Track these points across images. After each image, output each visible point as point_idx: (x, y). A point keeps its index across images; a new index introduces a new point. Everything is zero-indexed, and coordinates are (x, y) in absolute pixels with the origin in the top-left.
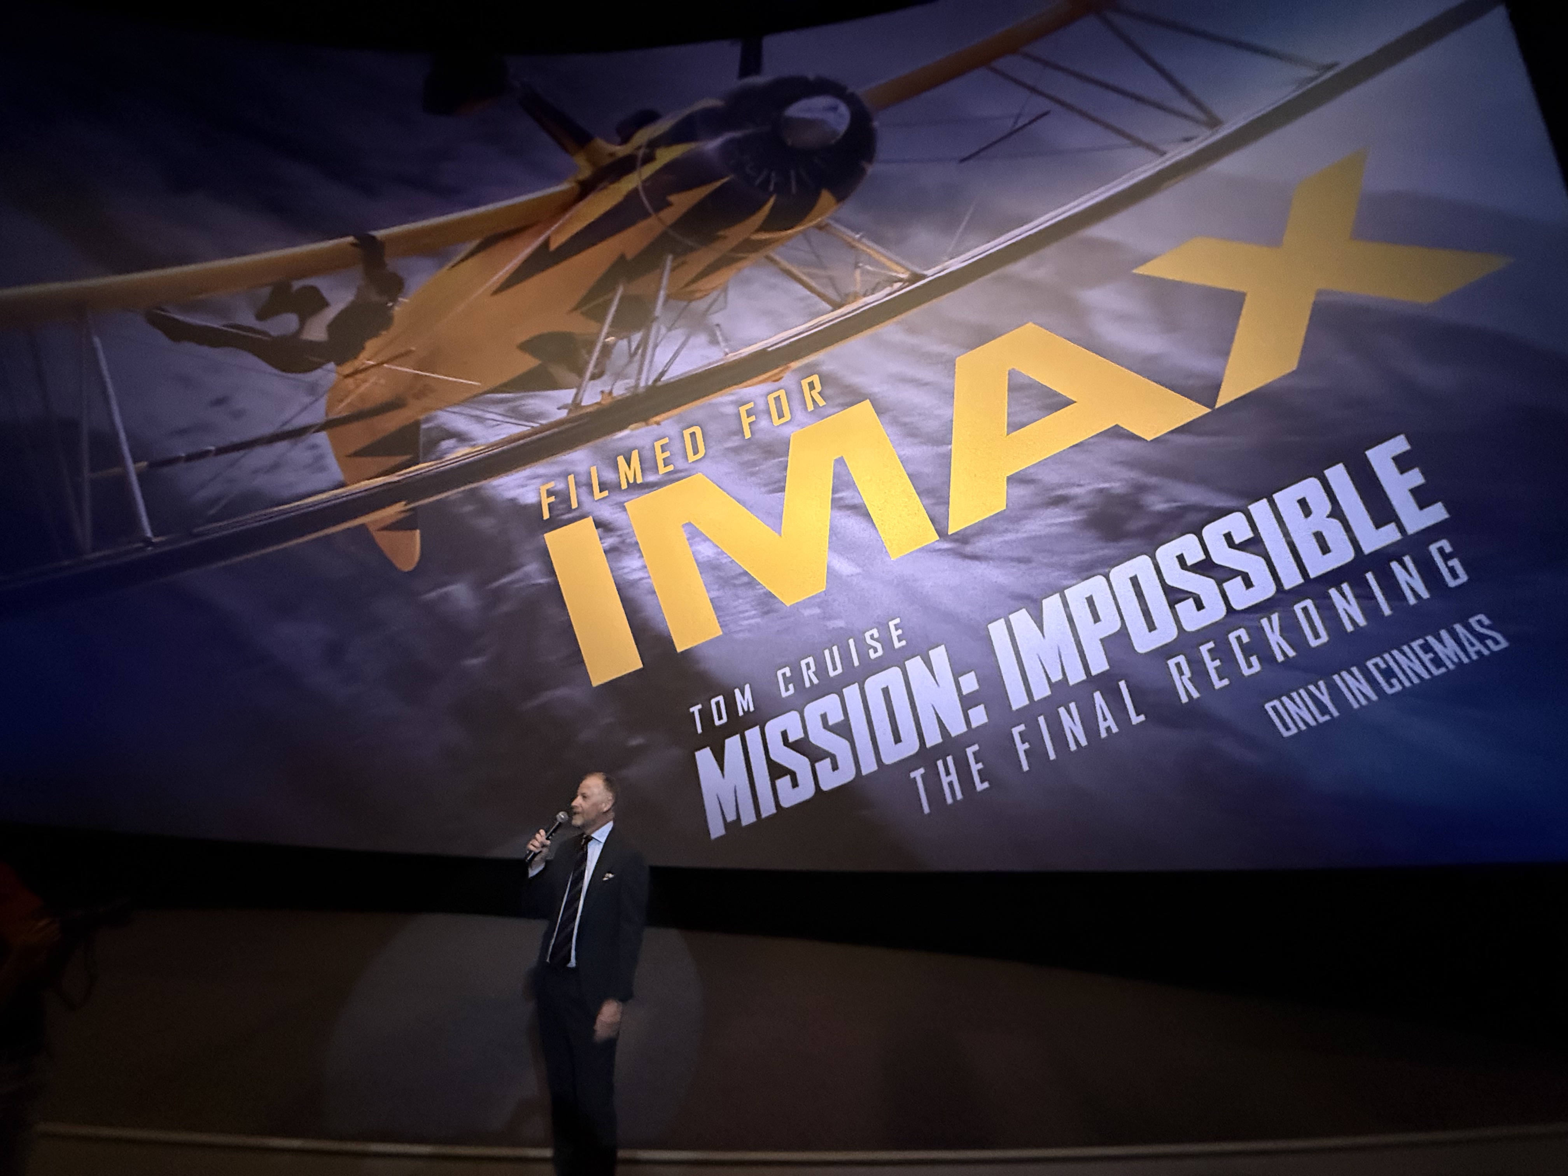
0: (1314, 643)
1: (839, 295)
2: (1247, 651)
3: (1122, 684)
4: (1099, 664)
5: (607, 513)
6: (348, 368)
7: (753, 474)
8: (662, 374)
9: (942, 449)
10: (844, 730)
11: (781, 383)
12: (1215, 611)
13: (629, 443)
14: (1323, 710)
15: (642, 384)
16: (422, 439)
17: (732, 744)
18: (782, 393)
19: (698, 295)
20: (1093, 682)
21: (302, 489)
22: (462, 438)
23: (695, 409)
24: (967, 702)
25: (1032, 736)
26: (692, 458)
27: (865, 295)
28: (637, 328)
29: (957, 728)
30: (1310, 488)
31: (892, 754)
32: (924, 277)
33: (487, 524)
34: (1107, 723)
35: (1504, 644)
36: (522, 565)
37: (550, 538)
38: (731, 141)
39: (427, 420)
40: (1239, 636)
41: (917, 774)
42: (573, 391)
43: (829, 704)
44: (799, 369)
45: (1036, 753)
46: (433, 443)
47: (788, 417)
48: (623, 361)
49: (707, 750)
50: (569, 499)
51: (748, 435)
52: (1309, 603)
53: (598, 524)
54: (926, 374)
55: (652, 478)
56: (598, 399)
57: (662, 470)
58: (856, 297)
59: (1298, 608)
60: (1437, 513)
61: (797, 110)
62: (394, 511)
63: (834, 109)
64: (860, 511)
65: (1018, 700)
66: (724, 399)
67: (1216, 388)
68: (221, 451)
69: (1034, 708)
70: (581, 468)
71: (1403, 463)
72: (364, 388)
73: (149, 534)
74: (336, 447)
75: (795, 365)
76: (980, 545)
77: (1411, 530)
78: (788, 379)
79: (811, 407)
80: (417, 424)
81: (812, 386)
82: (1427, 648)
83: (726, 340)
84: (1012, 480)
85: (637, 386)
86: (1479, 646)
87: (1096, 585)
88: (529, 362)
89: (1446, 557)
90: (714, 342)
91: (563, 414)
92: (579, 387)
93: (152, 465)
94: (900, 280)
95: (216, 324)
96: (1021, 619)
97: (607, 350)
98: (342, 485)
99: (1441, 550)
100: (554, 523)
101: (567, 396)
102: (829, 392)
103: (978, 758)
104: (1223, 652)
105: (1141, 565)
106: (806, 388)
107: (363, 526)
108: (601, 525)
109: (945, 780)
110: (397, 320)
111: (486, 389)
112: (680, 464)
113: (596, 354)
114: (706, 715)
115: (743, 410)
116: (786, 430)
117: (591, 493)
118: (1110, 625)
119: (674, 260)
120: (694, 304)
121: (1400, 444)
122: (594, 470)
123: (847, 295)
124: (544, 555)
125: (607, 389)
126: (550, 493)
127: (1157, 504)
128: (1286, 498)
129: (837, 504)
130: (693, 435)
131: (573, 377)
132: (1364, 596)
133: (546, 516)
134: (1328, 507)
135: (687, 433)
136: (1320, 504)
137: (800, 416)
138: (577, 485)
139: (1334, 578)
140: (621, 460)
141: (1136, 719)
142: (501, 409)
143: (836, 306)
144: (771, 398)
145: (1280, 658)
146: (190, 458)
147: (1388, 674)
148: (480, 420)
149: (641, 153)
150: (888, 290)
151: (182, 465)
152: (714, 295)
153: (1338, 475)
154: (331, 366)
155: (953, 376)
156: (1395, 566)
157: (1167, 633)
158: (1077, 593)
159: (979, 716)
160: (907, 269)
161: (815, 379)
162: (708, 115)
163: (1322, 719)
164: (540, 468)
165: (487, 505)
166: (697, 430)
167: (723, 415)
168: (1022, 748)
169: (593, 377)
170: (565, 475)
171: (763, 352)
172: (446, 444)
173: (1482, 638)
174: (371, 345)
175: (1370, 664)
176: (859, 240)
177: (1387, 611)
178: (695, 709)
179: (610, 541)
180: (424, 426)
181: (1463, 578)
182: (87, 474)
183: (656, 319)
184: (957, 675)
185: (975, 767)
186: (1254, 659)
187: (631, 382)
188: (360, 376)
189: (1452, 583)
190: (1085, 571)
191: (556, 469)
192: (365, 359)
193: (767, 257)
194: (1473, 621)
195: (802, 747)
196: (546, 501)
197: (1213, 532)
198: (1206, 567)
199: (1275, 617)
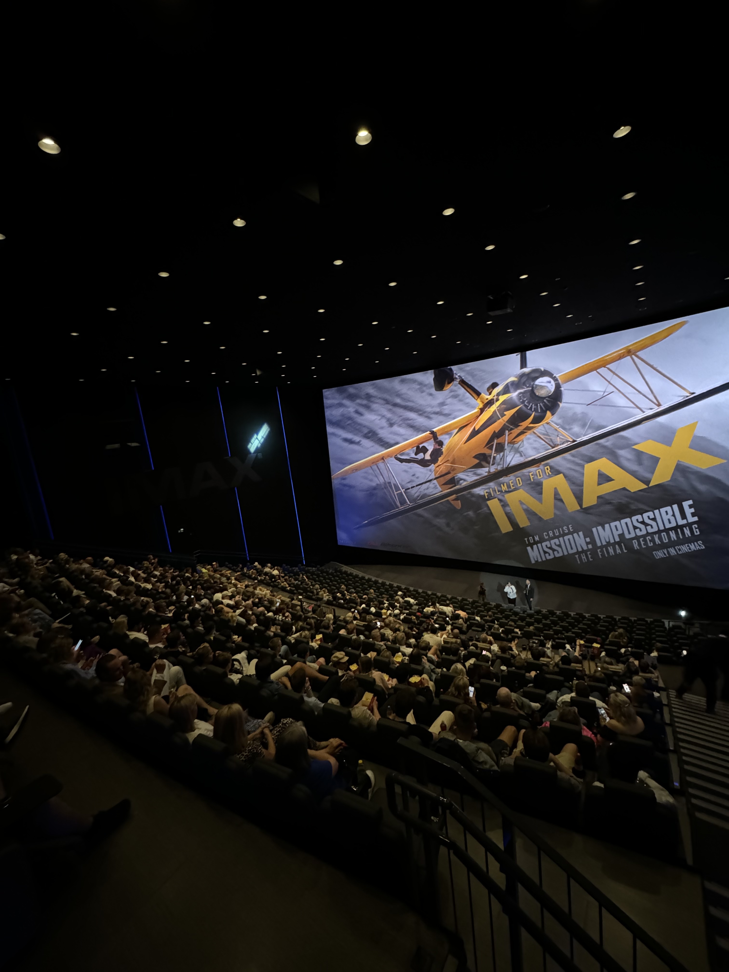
0: (665, 541)
1: (553, 444)
2: (650, 541)
3: (622, 544)
4: (617, 539)
5: (500, 497)
6: (437, 465)
7: (534, 490)
8: (509, 464)
9: (581, 488)
10: (560, 546)
11: (540, 468)
12: (644, 532)
13: (503, 481)
14: (665, 554)
15: (505, 467)
16: (456, 481)
17: (535, 546)
18: (540, 470)
19: (516, 443)
20: (616, 543)
21: (434, 493)
22: (465, 480)
23: (518, 473)
24: (587, 543)
25: (602, 551)
26: (519, 485)
27: (560, 445)
28: (501, 452)
29: (585, 548)
30: (668, 509)
31: (571, 552)
32: (576, 441)
33: (473, 499)
34: (618, 551)
35: (704, 548)
36: (483, 508)
37: (489, 503)
38: (520, 393)
39: (456, 476)
40: (649, 538)
41: (577, 556)
42: (488, 468)
43: (556, 541)
44: (544, 465)
45: (603, 555)
46: (458, 482)
47: (542, 477)
48: (499, 461)
49: (529, 547)
50: (491, 494)
51: (532, 480)
52: (665, 533)
53: (499, 500)
54: (577, 468)
55: (510, 490)
56: (494, 470)
57: (512, 488)
58: (558, 445)
59: (662, 534)
60: (696, 519)
61: (539, 382)
62: (454, 496)
63: (550, 382)
64: (561, 500)
65: (599, 544)
66: (525, 471)
67: (649, 482)
68: (417, 486)
69: (602, 547)
70: (493, 487)
71: (690, 506)
72: (441, 469)
73: (409, 503)
74: (439, 483)
75: (543, 463)
76: (591, 511)
77: (689, 521)
78: (541, 467)
79: (547, 474)
80: (454, 477)
81: (547, 469)
82: (688, 546)
83: (525, 455)
84: (598, 497)
85: (503, 467)
86: (699, 547)
87: (617, 523)
88: (477, 461)
89: (696, 528)
90: (521, 456)
91: (486, 474)
92: (489, 467)
93: (406, 490)
94: (570, 441)
95: (408, 458)
96: (600, 528)
97: (494, 457)
98: (442, 491)
99: (695, 527)
100: (489, 499)
101: (487, 469)
102: (552, 471)
103: (590, 554)
104: (645, 540)
105: (628, 520)
106: (546, 470)
107: (448, 500)
108: (500, 500)
109: (583, 558)
110: (444, 453)
111: (468, 468)
112: (517, 487)
113: (492, 459)
114: (528, 540)
115: (530, 474)
116: (542, 480)
117: (496, 493)
118: (620, 532)
119: (509, 432)
120: (515, 445)
121: (690, 502)
122: (496, 487)
123: (555, 444)
124: (488, 506)
125: (496, 468)
126: (487, 492)
127: (633, 507)
128: (663, 510)
129: (556, 498)
130: (519, 480)
131: (487, 465)
132: (677, 533)
133: (487, 497)
134: (672, 513)
135: (517, 479)
136: (670, 513)
137: (545, 476)
138: (493, 491)
139: (671, 529)
140: (502, 485)
141: (625, 551)
142: (472, 473)
143: (553, 448)
144: (537, 471)
145: (657, 543)
146: (412, 487)
147: (680, 550)
148: (468, 476)
149: (495, 398)
150: (566, 444)
151: (410, 489)
152: (520, 442)
153: (675, 507)
154: (433, 465)
155: (584, 469)
156: (684, 528)
157: (633, 535)
158: (613, 524)
159: (590, 546)
160: (572, 438)
161: (548, 467)
162: (513, 383)
163: (665, 556)
164: (483, 487)
165: (473, 495)
166: (519, 478)
167: (526, 475)
168: (600, 554)
169: (493, 465)
170: (489, 488)
171: (534, 459)
172: (461, 482)
173: (700, 546)
174: (440, 459)
175: (676, 547)
176: (558, 428)
177: (681, 537)
178: (526, 539)
179: (502, 503)
180: (456, 478)
181: (698, 533)
182: (396, 493)
183: (506, 449)
184: (585, 538)
185: (590, 556)
186: (652, 543)
187: (502, 466)
188: (440, 467)
189: (696, 534)
190: (615, 520)
191: (486, 487)
192: (439, 463)
193: (534, 432)
194: (699, 542)
195: (551, 548)
196: (486, 494)
197: (645, 515)
198: (643, 523)
199: (657, 535)
